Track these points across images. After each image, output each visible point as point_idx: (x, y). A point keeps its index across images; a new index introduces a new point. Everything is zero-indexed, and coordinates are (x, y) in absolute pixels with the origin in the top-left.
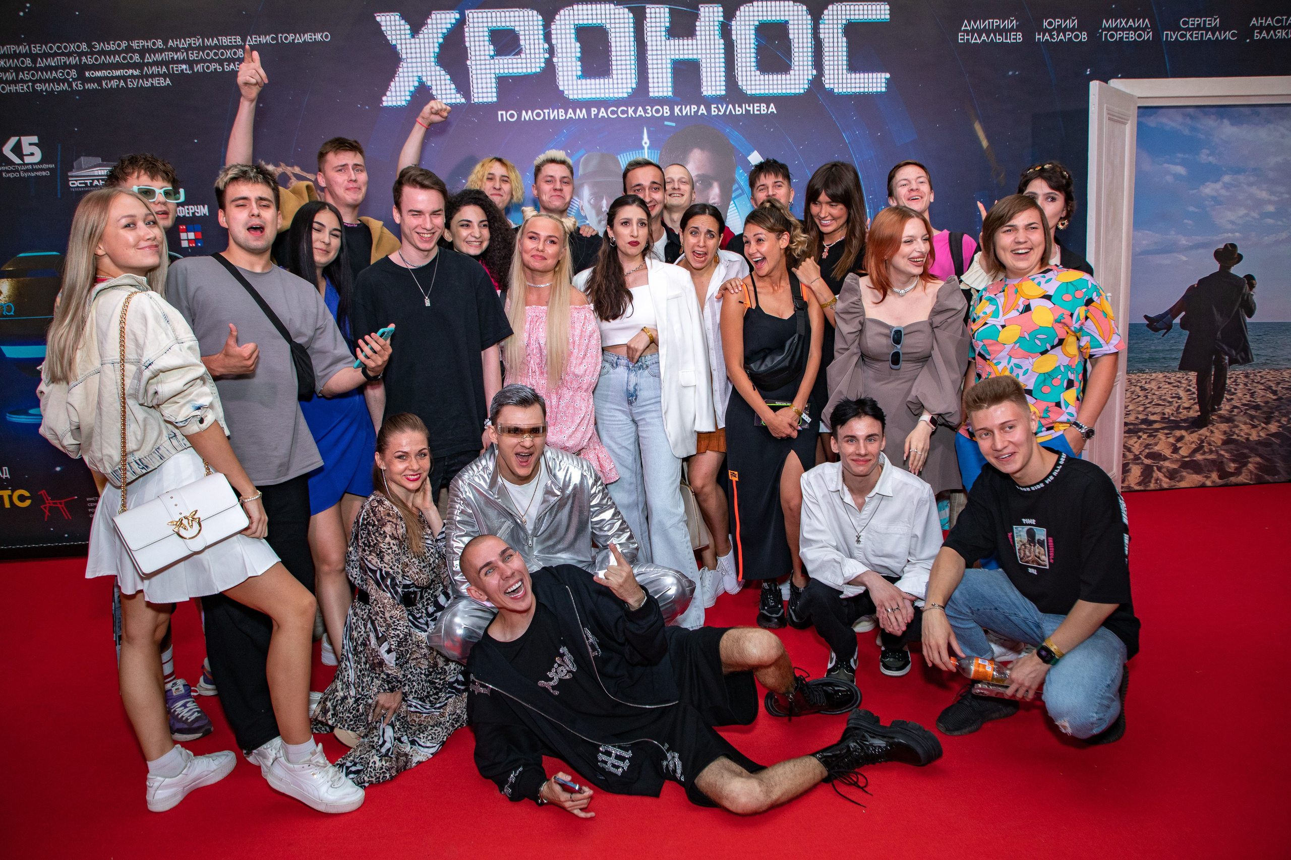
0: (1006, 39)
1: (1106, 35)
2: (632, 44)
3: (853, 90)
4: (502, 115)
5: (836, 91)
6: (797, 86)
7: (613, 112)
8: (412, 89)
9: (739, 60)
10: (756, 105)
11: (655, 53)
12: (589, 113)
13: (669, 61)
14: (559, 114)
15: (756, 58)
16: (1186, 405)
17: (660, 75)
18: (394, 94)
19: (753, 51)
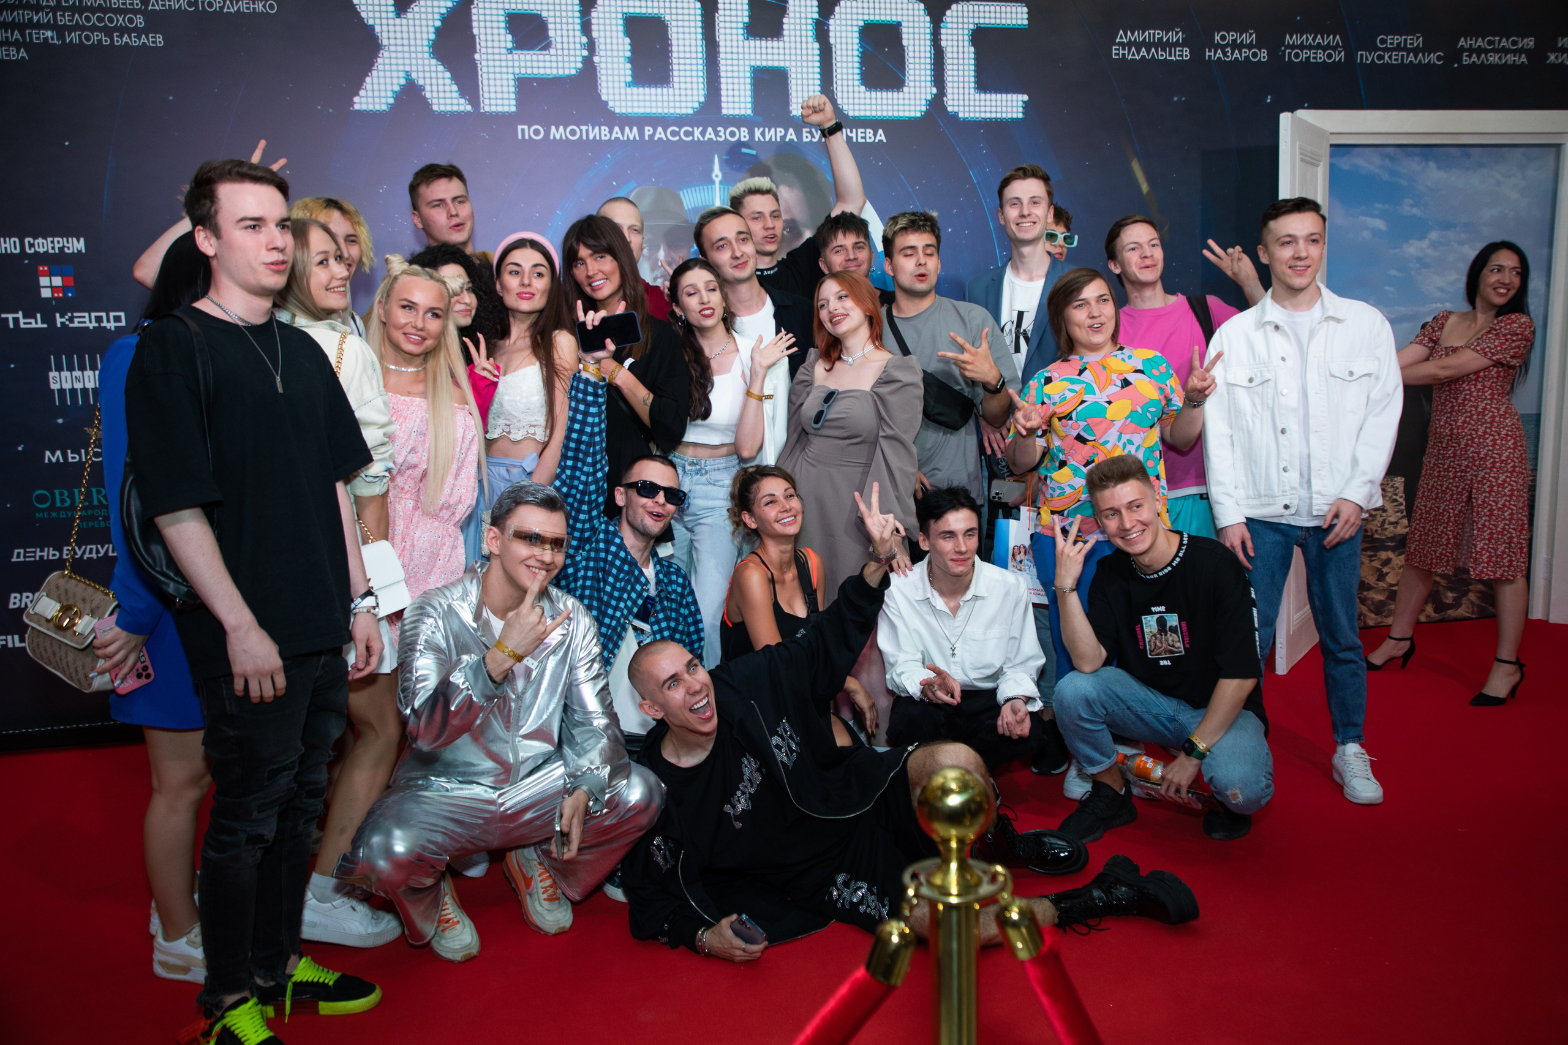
0: (1170, 55)
1: (1290, 54)
2: (700, 43)
3: (983, 115)
4: (523, 130)
5: (961, 115)
6: (912, 108)
7: (674, 134)
8: (397, 88)
9: (839, 71)
10: (860, 130)
11: (729, 56)
12: (641, 133)
13: (748, 69)
14: (602, 133)
15: (861, 69)
16: (1393, 519)
17: (736, 87)
18: (370, 94)
19: (857, 59)
